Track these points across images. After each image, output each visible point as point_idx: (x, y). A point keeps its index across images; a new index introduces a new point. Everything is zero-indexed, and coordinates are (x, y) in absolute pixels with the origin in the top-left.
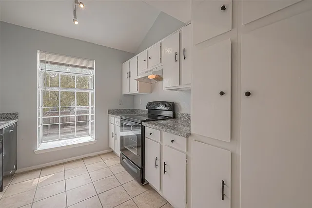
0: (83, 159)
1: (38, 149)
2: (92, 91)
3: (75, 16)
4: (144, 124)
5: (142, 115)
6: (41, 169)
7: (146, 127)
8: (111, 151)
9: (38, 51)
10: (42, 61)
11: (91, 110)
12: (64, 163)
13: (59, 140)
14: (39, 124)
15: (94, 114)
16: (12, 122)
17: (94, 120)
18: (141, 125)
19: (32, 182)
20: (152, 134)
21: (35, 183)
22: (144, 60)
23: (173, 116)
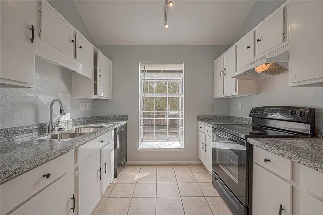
0: (173, 165)
1: (140, 147)
2: (181, 96)
3: (165, 19)
4: (250, 141)
6: (142, 165)
7: (254, 147)
8: (199, 162)
9: (140, 63)
10: (142, 72)
11: (180, 114)
12: (157, 165)
13: (155, 141)
14: (141, 125)
15: (183, 119)
16: (123, 123)
17: (183, 126)
18: (247, 141)
19: (134, 176)
20: (269, 160)
21: (136, 178)
22: (248, 47)
23: (311, 132)
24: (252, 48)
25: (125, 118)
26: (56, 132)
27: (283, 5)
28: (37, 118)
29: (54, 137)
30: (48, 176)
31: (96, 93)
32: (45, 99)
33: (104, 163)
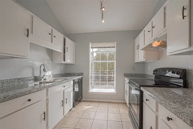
0: (109, 102)
1: (90, 91)
3: (102, 17)
5: (150, 80)
6: (91, 101)
9: (90, 43)
10: (92, 48)
12: (100, 102)
13: (100, 88)
14: (92, 79)
18: (140, 89)
19: (85, 107)
20: (148, 100)
21: (85, 108)
22: (149, 31)
23: (183, 85)
24: (151, 32)
25: (82, 74)
26: (42, 80)
27: (164, 6)
28: (33, 73)
29: (41, 83)
30: (30, 100)
31: (64, 60)
32: (38, 64)
33: (65, 98)
